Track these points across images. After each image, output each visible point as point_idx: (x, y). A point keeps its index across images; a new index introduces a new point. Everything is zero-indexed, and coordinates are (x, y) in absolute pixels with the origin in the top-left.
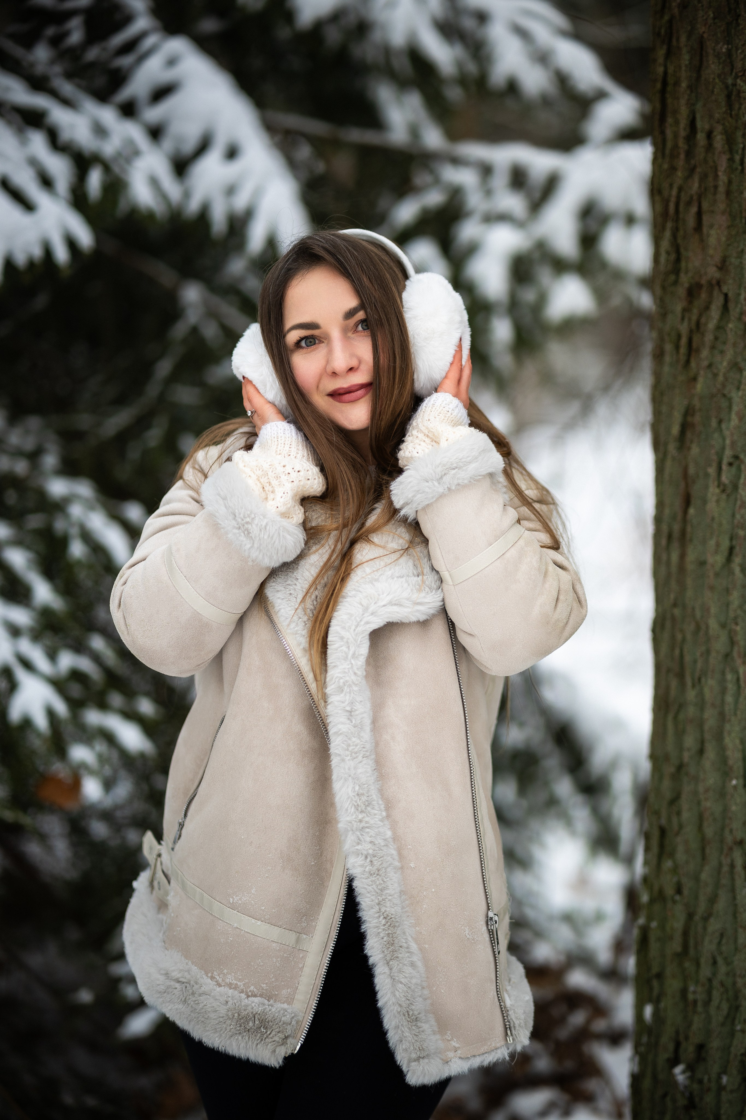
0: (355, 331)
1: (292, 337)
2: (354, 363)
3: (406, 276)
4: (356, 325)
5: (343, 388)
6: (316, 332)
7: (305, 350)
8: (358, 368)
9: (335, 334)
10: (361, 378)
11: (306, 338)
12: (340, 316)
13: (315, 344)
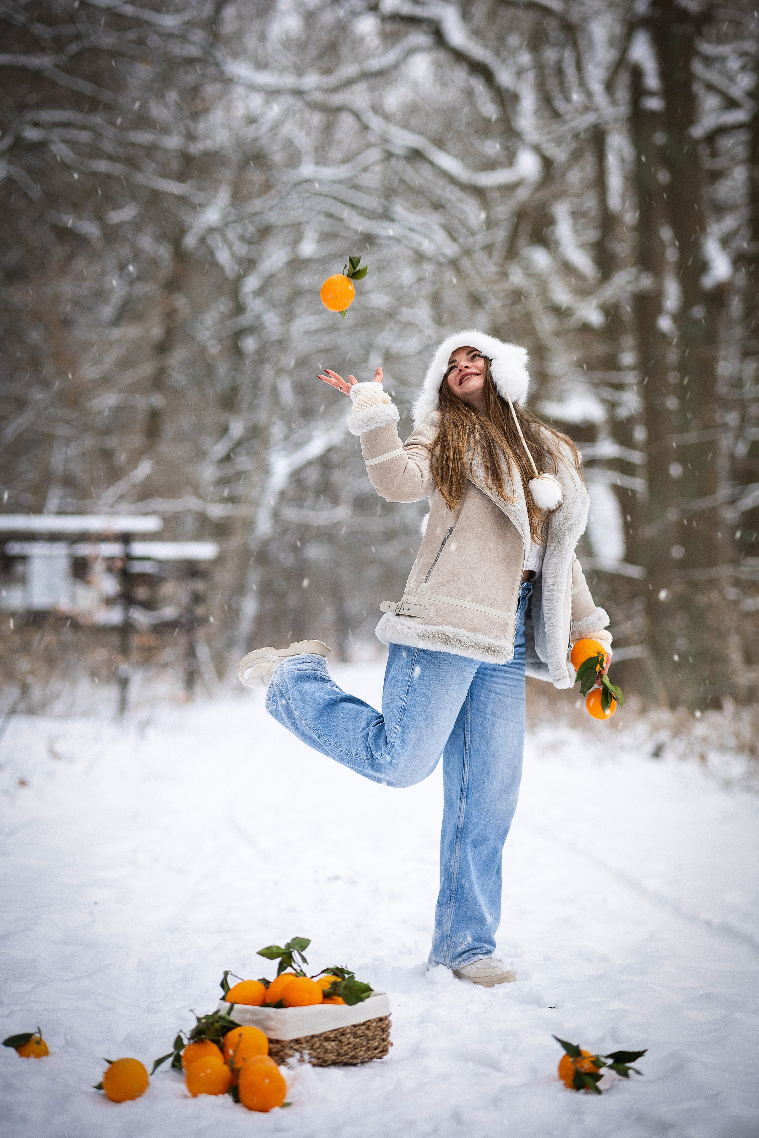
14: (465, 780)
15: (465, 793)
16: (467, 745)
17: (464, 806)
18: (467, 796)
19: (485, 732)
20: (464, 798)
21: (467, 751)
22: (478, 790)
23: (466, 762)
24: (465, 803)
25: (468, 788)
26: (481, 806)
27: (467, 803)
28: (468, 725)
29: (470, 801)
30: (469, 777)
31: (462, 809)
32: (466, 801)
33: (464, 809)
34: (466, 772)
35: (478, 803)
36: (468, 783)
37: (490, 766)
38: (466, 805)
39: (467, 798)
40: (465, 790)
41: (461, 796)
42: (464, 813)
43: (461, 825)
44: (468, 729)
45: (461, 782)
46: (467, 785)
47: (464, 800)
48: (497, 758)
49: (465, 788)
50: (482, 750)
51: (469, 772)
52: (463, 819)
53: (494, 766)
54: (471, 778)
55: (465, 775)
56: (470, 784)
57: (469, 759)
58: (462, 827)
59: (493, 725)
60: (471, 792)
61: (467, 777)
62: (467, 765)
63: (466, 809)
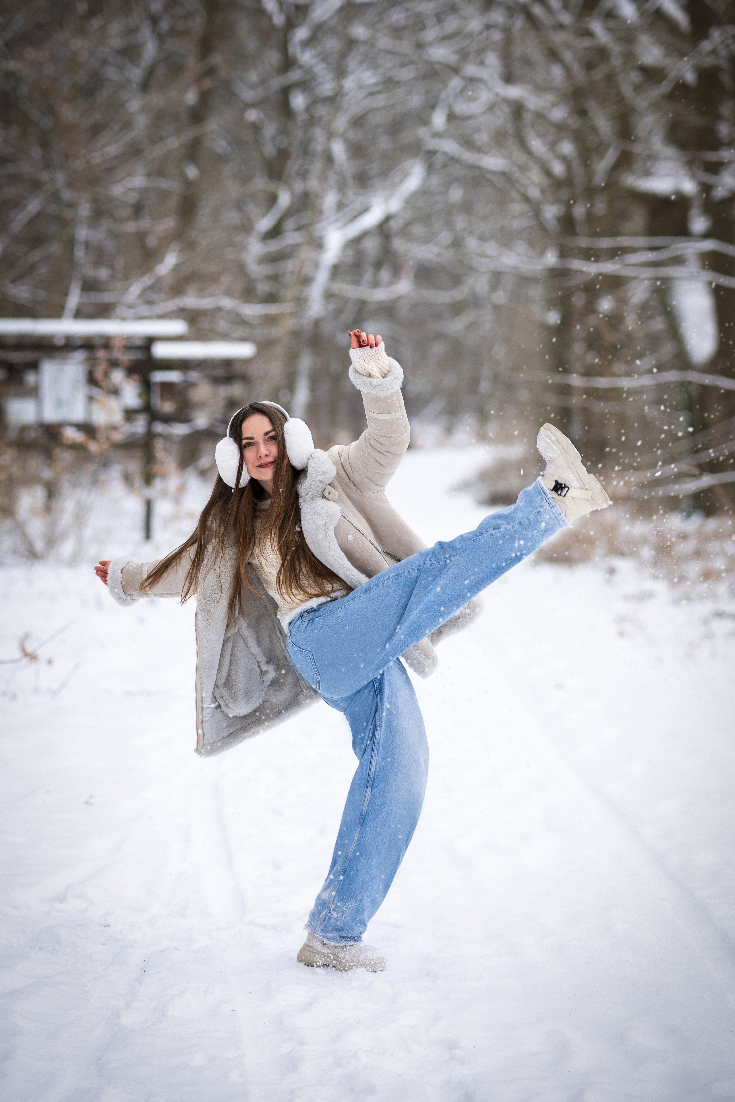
0: (268, 441)
1: (244, 442)
2: (268, 453)
3: (286, 420)
4: (269, 438)
5: (263, 463)
6: (252, 441)
7: (248, 448)
8: (269, 456)
9: (261, 442)
10: (270, 459)
11: (248, 443)
12: (262, 435)
13: (251, 446)
14: (372, 771)
15: (370, 782)
16: (377, 739)
17: (368, 794)
18: (372, 785)
19: (390, 726)
20: (369, 787)
21: (376, 745)
22: (383, 780)
23: (374, 755)
24: (370, 792)
25: (374, 779)
26: (386, 795)
27: (372, 792)
28: (379, 721)
29: (375, 791)
30: (375, 768)
31: (367, 797)
32: (371, 790)
33: (369, 797)
34: (373, 763)
35: (383, 793)
36: (374, 773)
37: (396, 757)
38: (371, 794)
39: (372, 787)
40: (371, 780)
41: (367, 785)
42: (368, 801)
43: (364, 812)
44: (379, 724)
45: (368, 772)
46: (373, 776)
47: (369, 789)
48: (402, 750)
49: (371, 778)
50: (388, 743)
51: (376, 763)
52: (367, 806)
53: (399, 757)
54: (378, 768)
55: (372, 767)
56: (376, 775)
57: (377, 752)
58: (365, 814)
59: (398, 719)
60: (377, 782)
61: (374, 769)
62: (375, 757)
63: (370, 797)
